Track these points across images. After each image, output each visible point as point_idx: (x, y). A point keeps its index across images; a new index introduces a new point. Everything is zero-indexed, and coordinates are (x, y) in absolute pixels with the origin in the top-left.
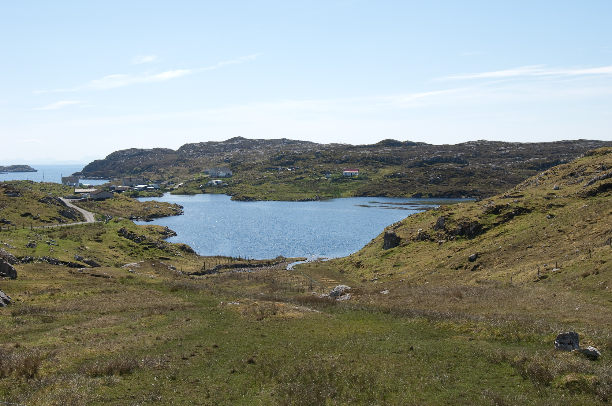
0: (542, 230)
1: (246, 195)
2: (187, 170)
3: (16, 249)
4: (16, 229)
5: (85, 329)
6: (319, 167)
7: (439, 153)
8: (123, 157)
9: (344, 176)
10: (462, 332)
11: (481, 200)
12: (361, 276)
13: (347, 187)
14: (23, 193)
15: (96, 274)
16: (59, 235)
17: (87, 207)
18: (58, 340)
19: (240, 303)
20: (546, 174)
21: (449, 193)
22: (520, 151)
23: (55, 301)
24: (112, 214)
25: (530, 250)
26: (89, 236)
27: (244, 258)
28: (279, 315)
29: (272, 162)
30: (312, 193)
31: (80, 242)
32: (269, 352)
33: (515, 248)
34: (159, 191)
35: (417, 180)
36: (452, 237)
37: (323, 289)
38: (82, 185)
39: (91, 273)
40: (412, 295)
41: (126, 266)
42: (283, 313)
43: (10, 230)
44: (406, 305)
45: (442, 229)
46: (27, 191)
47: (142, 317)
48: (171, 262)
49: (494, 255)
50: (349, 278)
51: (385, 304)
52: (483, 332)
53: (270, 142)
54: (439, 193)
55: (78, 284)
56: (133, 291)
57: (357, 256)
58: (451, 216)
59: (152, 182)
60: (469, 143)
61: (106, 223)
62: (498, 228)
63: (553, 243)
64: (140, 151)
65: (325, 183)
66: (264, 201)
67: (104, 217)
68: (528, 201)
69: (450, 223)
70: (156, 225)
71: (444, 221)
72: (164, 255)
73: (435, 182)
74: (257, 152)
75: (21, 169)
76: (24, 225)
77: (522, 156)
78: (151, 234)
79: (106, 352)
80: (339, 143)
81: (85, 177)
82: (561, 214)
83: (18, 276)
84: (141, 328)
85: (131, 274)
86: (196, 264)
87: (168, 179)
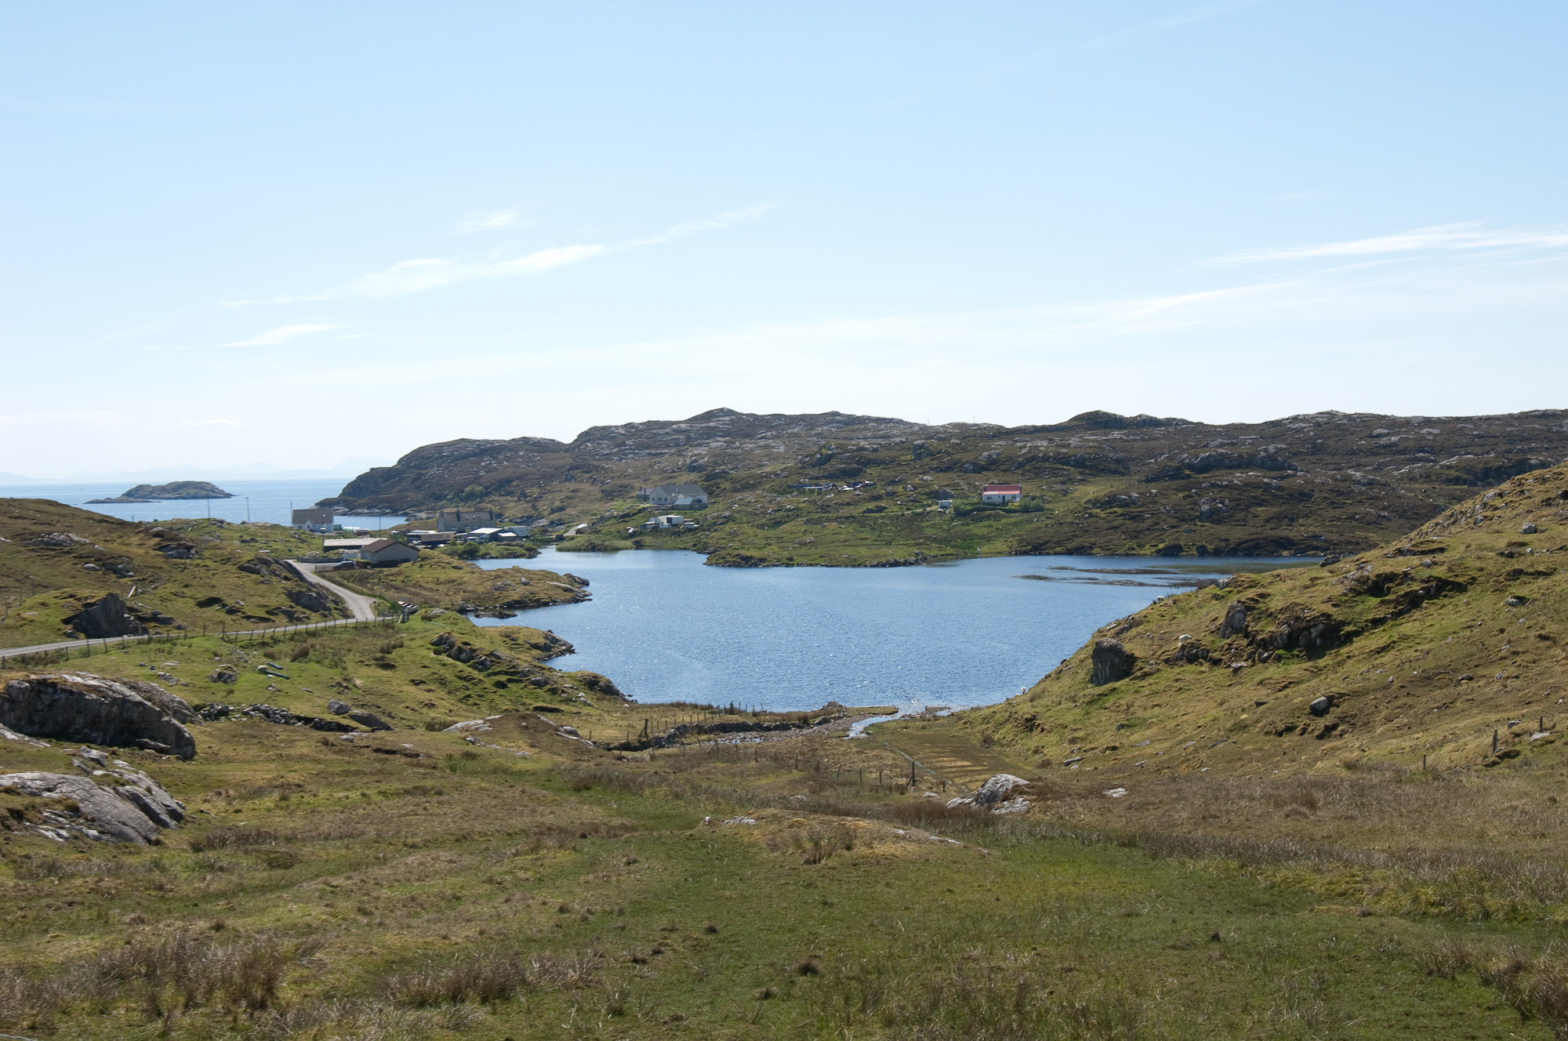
0: (1495, 636)
1: (743, 552)
2: (595, 490)
3: (186, 685)
4: (186, 638)
5: (377, 884)
6: (922, 482)
7: (1222, 446)
8: (440, 461)
9: (984, 503)
10: (1334, 894)
11: (1336, 561)
12: (1036, 752)
13: (992, 532)
14: (202, 550)
15: (387, 748)
16: (290, 652)
17: (353, 582)
18: (317, 912)
19: (757, 819)
20: (1501, 495)
21: (1250, 544)
22: (1425, 438)
23: (291, 814)
24: (416, 600)
25: (1466, 686)
26: (362, 654)
27: (743, 708)
28: (860, 850)
29: (807, 471)
30: (905, 547)
31: (340, 670)
32: (848, 944)
33: (1429, 681)
34: (528, 544)
35: (1168, 511)
36: (1266, 655)
37: (944, 784)
38: (341, 529)
39: (375, 745)
40: (1184, 798)
41: (456, 728)
42: (870, 846)
43: (172, 639)
44: (1173, 826)
45: (1240, 635)
46: (211, 544)
47: (515, 855)
48: (563, 717)
49: (1375, 698)
50: (1007, 757)
51: (1118, 823)
52: (1388, 895)
53: (800, 420)
54: (1223, 544)
55: (346, 773)
56: (482, 789)
57: (1025, 702)
58: (1261, 600)
59: (511, 521)
60: (1295, 419)
61: (403, 622)
62: (1384, 631)
63: (1527, 667)
64: (480, 445)
65: (937, 520)
66: (788, 565)
67: (395, 608)
68: (1459, 562)
69: (1259, 618)
70: (523, 628)
71: (1245, 615)
72: (544, 699)
73: (1213, 516)
74: (767, 447)
75: (193, 492)
76: (205, 628)
77: (1432, 450)
78: (511, 649)
79: (440, 944)
80: (970, 421)
81: (346, 510)
82: (1543, 594)
83: (198, 751)
84: (518, 883)
85: (471, 748)
86: (625, 723)
87: (549, 515)
